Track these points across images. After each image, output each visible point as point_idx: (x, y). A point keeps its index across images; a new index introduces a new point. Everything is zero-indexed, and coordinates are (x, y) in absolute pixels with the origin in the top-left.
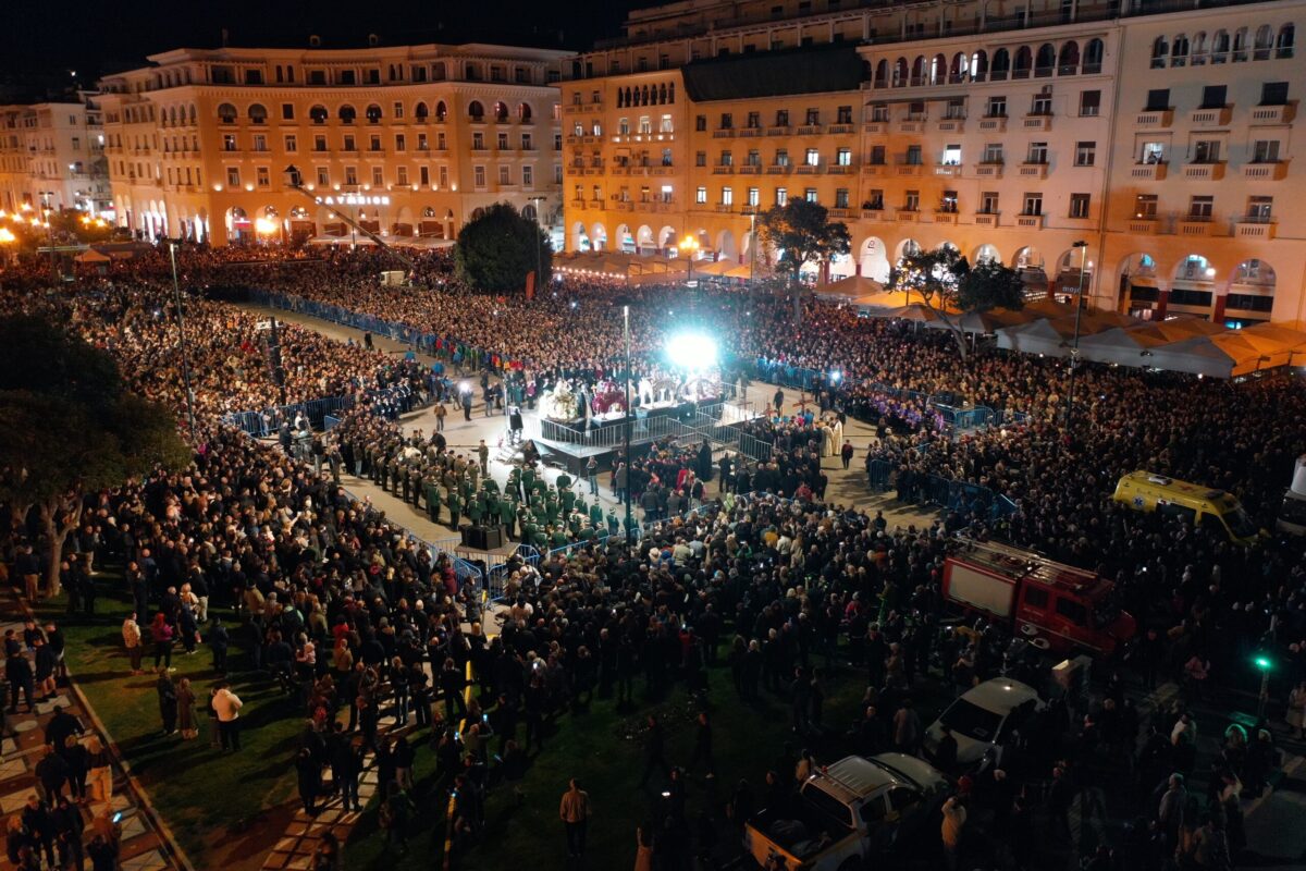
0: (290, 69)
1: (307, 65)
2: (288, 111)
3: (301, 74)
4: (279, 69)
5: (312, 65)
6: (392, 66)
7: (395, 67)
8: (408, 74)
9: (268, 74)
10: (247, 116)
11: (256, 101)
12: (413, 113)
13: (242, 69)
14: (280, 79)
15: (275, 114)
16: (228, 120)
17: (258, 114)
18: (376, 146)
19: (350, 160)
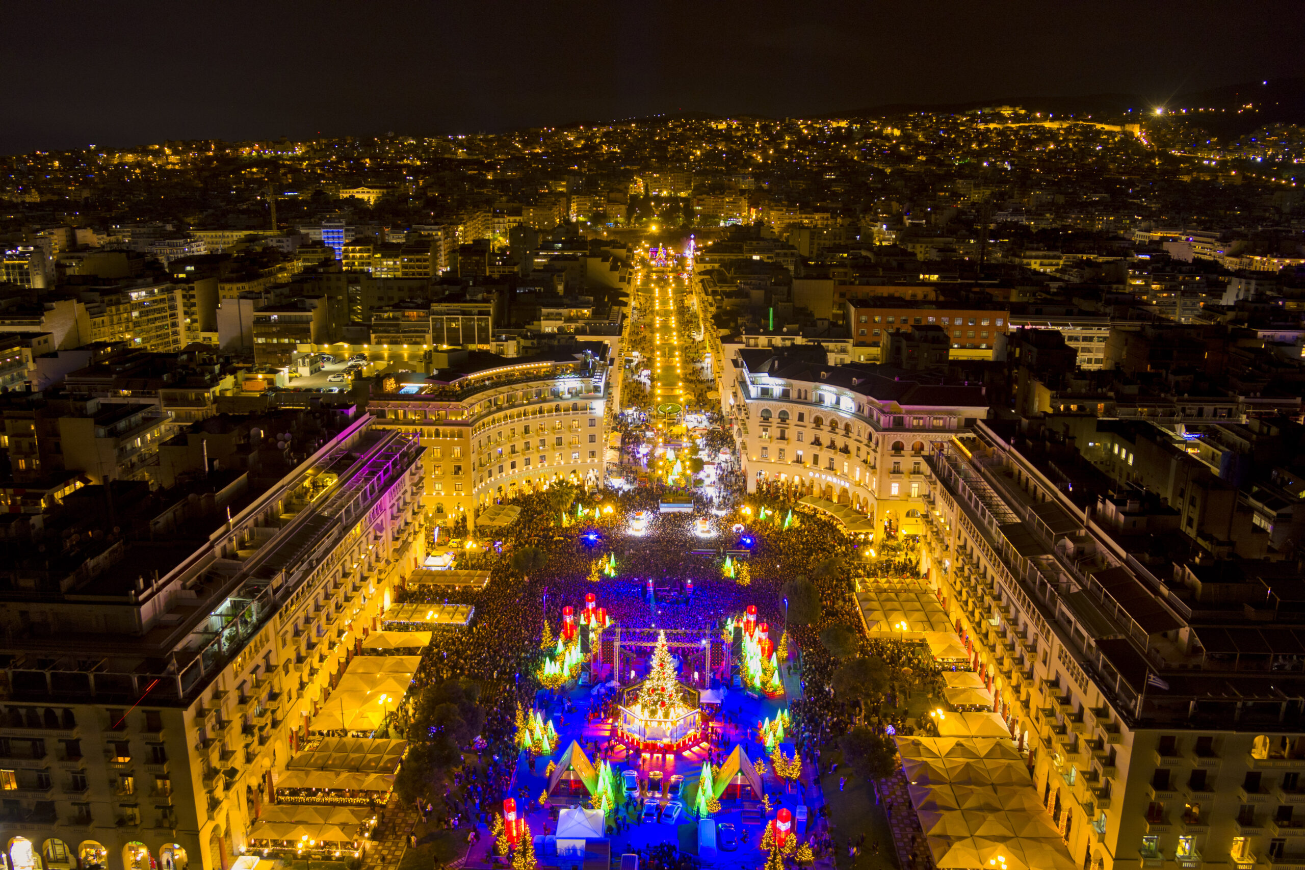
0: (806, 393)
2: (801, 417)
3: (811, 397)
4: (800, 392)
7: (861, 405)
8: (866, 414)
9: (793, 395)
10: (777, 418)
11: (784, 409)
12: (866, 436)
14: (799, 397)
15: (793, 419)
16: (766, 419)
17: (784, 416)
18: (846, 450)
19: (831, 453)
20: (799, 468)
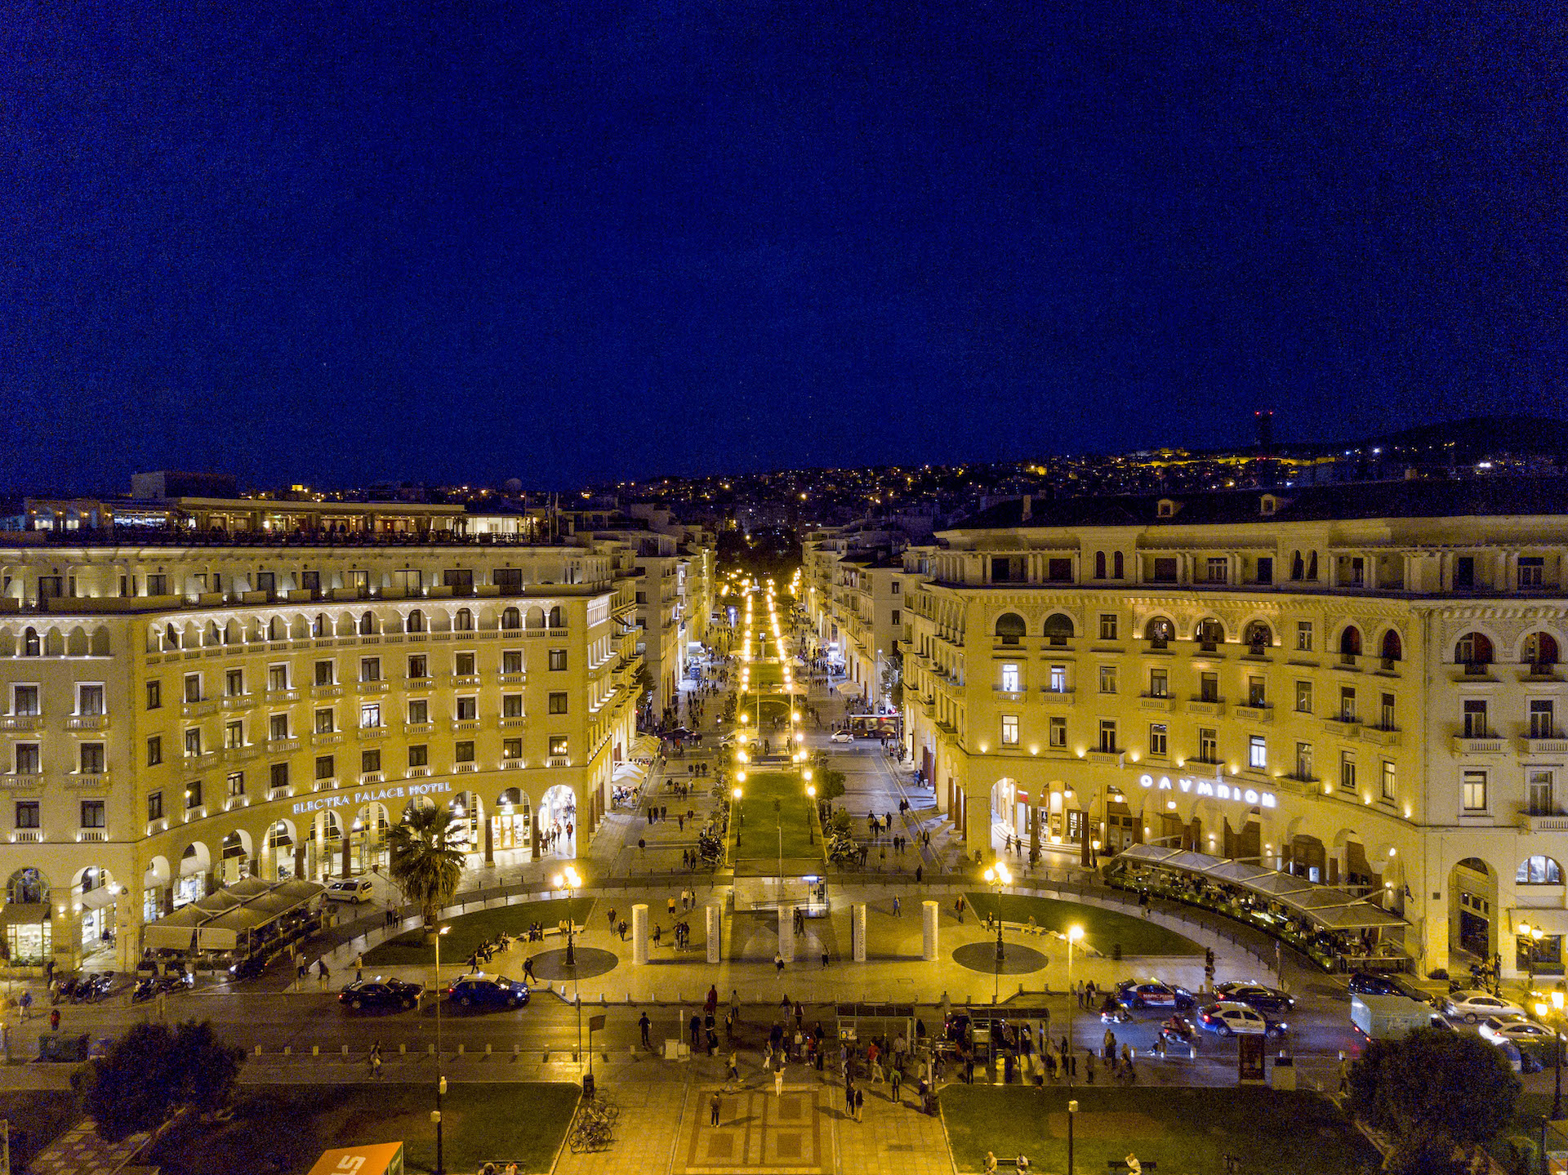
0: (1119, 557)
1: (1147, 551)
2: (1108, 627)
3: (1134, 567)
4: (1100, 556)
5: (1154, 551)
6: (1298, 553)
7: (1303, 557)
8: (1327, 572)
9: (1084, 567)
10: (1041, 631)
11: (1059, 610)
12: (1334, 644)
13: (1039, 558)
14: (1100, 572)
15: (1087, 631)
16: (1010, 641)
17: (1059, 629)
18: (1256, 699)
19: (1207, 717)
20: (1108, 769)
